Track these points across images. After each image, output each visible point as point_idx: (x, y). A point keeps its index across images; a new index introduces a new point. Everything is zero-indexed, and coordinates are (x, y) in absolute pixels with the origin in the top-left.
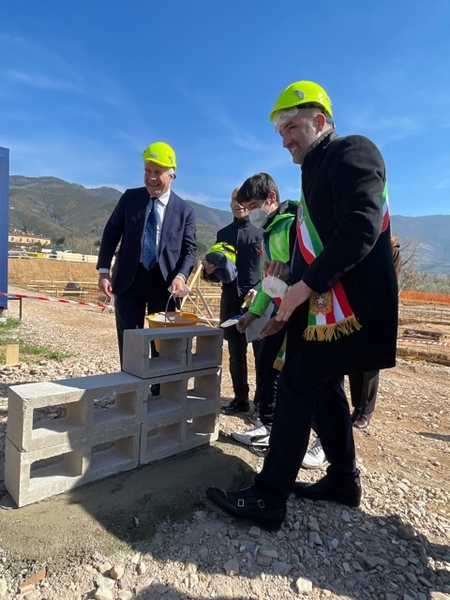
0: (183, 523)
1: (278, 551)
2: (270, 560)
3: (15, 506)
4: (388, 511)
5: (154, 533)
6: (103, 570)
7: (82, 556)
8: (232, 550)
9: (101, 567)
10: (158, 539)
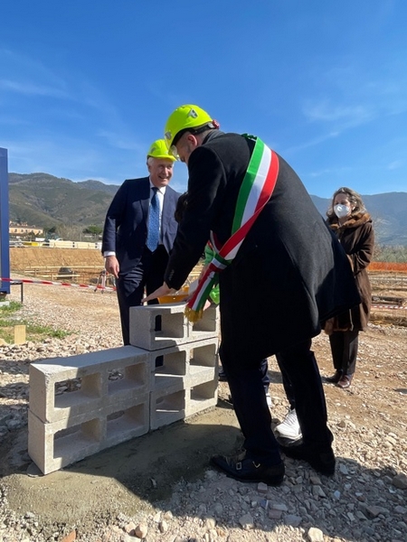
0: (196, 482)
1: (287, 504)
2: (281, 513)
3: (41, 473)
4: (381, 463)
5: (171, 492)
6: (129, 530)
7: (108, 517)
8: (245, 506)
9: (127, 527)
10: (175, 498)
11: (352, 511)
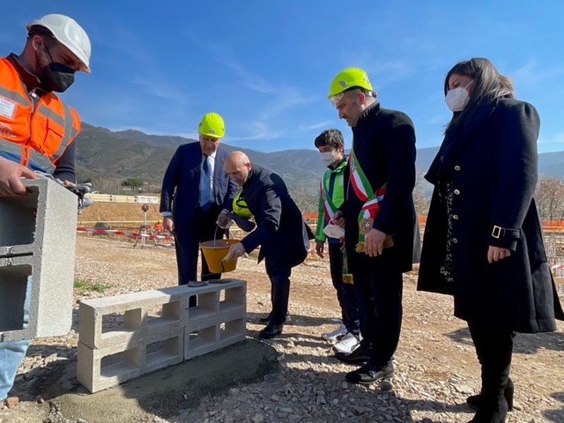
0: (221, 396)
1: (293, 409)
2: (287, 414)
5: (199, 403)
7: (146, 420)
8: (258, 410)
10: (202, 407)
11: (344, 412)
